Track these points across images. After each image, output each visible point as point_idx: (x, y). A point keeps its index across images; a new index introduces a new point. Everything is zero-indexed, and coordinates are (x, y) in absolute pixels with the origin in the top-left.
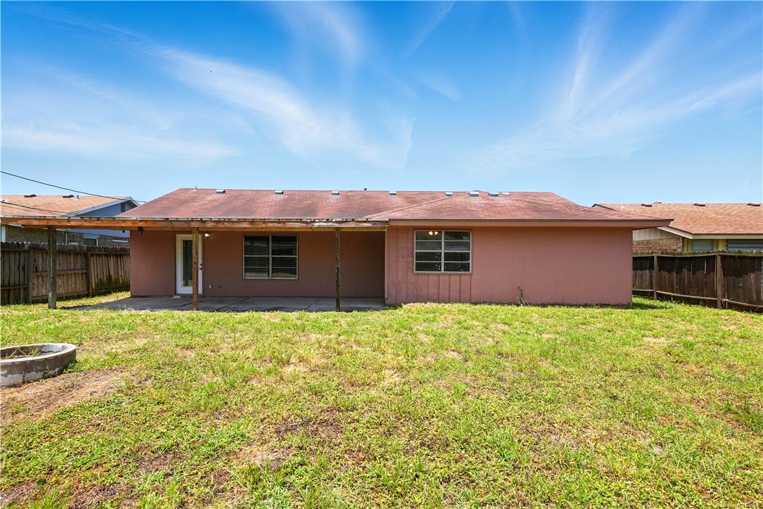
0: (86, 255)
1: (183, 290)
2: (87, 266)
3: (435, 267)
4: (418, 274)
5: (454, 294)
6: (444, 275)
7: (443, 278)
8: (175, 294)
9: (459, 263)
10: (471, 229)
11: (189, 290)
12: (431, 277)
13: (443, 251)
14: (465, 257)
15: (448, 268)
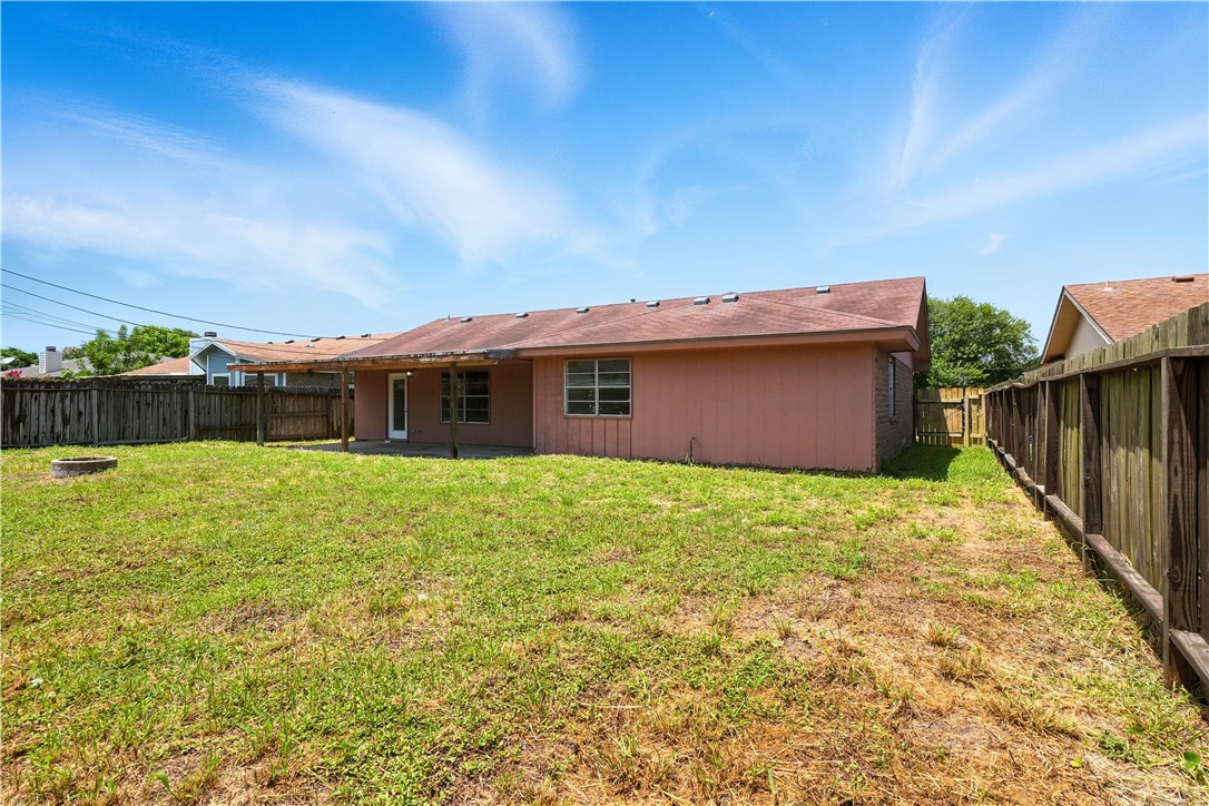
0: (326, 397)
1: (395, 434)
2: (329, 407)
3: (587, 409)
4: (568, 418)
5: (611, 447)
6: (598, 418)
7: (597, 423)
8: (387, 438)
9: (617, 403)
10: (631, 355)
11: (402, 435)
12: (583, 422)
13: (596, 387)
14: (624, 394)
15: (604, 409)
